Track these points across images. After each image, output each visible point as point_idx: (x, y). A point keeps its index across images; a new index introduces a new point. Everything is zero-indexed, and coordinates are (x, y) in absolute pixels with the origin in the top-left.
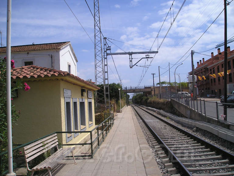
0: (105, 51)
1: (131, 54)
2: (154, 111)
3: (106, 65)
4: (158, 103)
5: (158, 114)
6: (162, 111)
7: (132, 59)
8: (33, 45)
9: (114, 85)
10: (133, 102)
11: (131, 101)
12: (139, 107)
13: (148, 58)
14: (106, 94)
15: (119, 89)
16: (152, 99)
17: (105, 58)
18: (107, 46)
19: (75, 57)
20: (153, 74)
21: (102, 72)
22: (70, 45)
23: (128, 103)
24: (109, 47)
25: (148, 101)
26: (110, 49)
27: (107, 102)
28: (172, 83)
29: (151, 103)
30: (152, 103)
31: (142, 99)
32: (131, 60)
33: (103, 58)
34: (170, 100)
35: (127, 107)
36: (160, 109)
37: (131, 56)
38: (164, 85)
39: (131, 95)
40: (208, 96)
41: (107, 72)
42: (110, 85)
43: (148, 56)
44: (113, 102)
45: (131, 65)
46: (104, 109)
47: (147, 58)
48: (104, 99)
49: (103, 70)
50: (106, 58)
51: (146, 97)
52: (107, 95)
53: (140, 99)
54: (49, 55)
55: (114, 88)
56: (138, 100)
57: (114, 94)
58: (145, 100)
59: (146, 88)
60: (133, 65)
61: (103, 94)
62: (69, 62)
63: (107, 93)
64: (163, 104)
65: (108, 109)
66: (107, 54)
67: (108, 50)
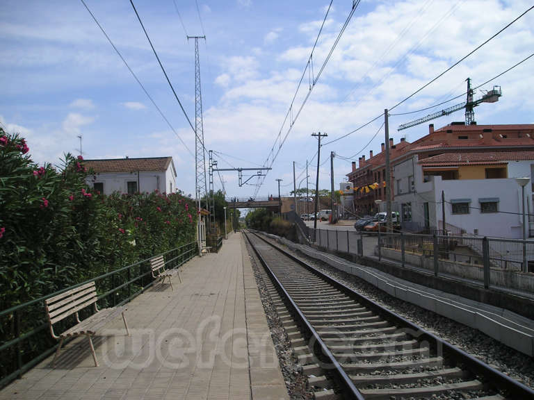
0: (210, 167)
1: (240, 170)
2: (274, 239)
3: (212, 183)
4: (281, 227)
10: (247, 224)
11: (243, 223)
15: (225, 208)
16: (276, 221)
17: (210, 175)
18: (213, 161)
19: (175, 172)
20: (279, 180)
23: (236, 227)
25: (271, 224)
26: (216, 164)
29: (273, 227)
30: (276, 226)
31: (263, 220)
32: (240, 177)
34: (294, 224)
35: (234, 234)
36: (282, 235)
37: (240, 172)
39: (244, 212)
45: (240, 183)
49: (205, 185)
51: (267, 217)
52: (212, 218)
53: (258, 220)
56: (256, 222)
58: (267, 222)
62: (170, 181)
63: (212, 215)
64: (287, 228)
66: (213, 170)
67: (214, 164)
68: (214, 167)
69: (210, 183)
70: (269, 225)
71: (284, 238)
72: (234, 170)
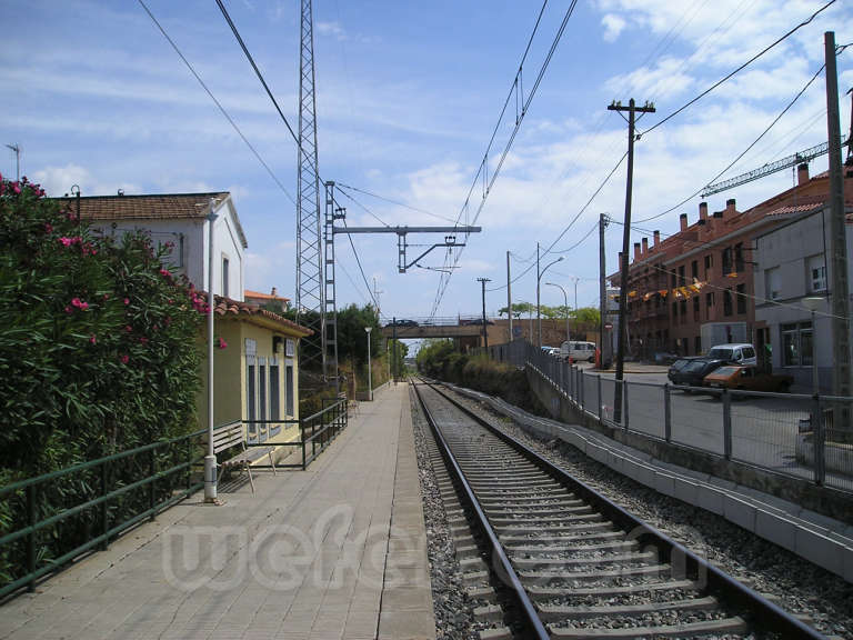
0: (328, 222)
1: (402, 232)
2: (477, 401)
3: (332, 262)
4: (492, 375)
5: (485, 409)
6: (498, 402)
7: (406, 246)
8: (121, 196)
9: (352, 316)
10: (419, 368)
11: (411, 366)
12: (436, 387)
13: (453, 245)
14: (328, 346)
15: (367, 330)
16: (476, 362)
17: (328, 242)
18: (336, 207)
19: (241, 235)
20: (484, 281)
21: (317, 278)
22: (229, 204)
23: (398, 373)
24: (340, 209)
25: (467, 368)
26: (343, 217)
27: (330, 369)
28: (554, 309)
29: (471, 374)
30: (476, 374)
31: (448, 360)
32: (402, 249)
33: (323, 242)
36: (494, 393)
37: (402, 237)
38: (524, 316)
40: (658, 358)
41: (332, 282)
42: (339, 315)
43: (452, 241)
44: (348, 368)
45: (402, 265)
46: (320, 386)
47: (448, 245)
48: (320, 358)
49: (320, 272)
50: (332, 242)
51: (458, 355)
52: (331, 348)
53: (439, 361)
54: (174, 234)
55: (352, 325)
56: (436, 364)
57: (350, 344)
58: (456, 364)
59: (462, 322)
60: (408, 264)
61: (319, 343)
62: (225, 252)
63: (330, 342)
64: (504, 377)
65: (333, 389)
66: (335, 231)
67: (339, 217)
68: (338, 223)
69: (328, 262)
70: (461, 370)
71: (498, 399)
72: (388, 230)
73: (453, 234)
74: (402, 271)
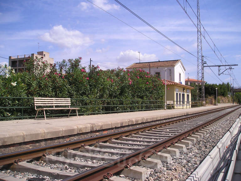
1: (219, 66)
8: (159, 61)
15: (216, 89)
18: (204, 61)
19: (184, 68)
22: (181, 62)
26: (206, 63)
32: (219, 70)
47: (230, 69)
50: (203, 69)
54: (169, 69)
60: (220, 73)
62: (180, 72)
66: (204, 67)
67: (205, 63)
72: (216, 66)
73: (231, 66)
74: (219, 75)
